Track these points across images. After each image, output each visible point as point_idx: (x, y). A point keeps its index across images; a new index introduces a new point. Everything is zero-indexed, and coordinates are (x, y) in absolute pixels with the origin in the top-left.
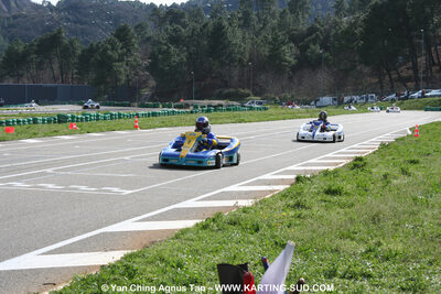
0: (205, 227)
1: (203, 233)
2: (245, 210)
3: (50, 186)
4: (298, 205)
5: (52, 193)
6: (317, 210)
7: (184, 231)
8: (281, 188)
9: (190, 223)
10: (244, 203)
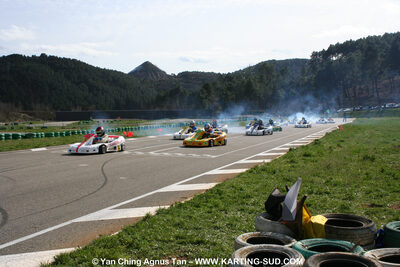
0: (251, 172)
1: (250, 175)
2: (268, 164)
3: (180, 154)
4: (292, 161)
5: (181, 157)
6: (301, 164)
7: (242, 174)
8: (283, 154)
9: (244, 170)
10: (266, 161)
